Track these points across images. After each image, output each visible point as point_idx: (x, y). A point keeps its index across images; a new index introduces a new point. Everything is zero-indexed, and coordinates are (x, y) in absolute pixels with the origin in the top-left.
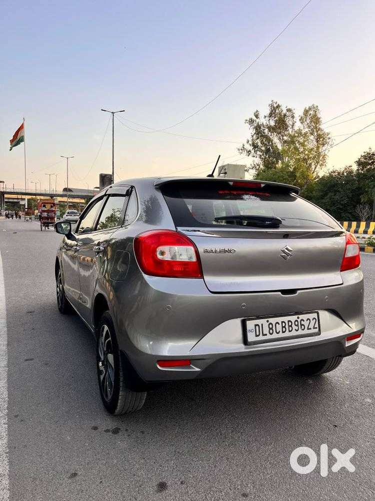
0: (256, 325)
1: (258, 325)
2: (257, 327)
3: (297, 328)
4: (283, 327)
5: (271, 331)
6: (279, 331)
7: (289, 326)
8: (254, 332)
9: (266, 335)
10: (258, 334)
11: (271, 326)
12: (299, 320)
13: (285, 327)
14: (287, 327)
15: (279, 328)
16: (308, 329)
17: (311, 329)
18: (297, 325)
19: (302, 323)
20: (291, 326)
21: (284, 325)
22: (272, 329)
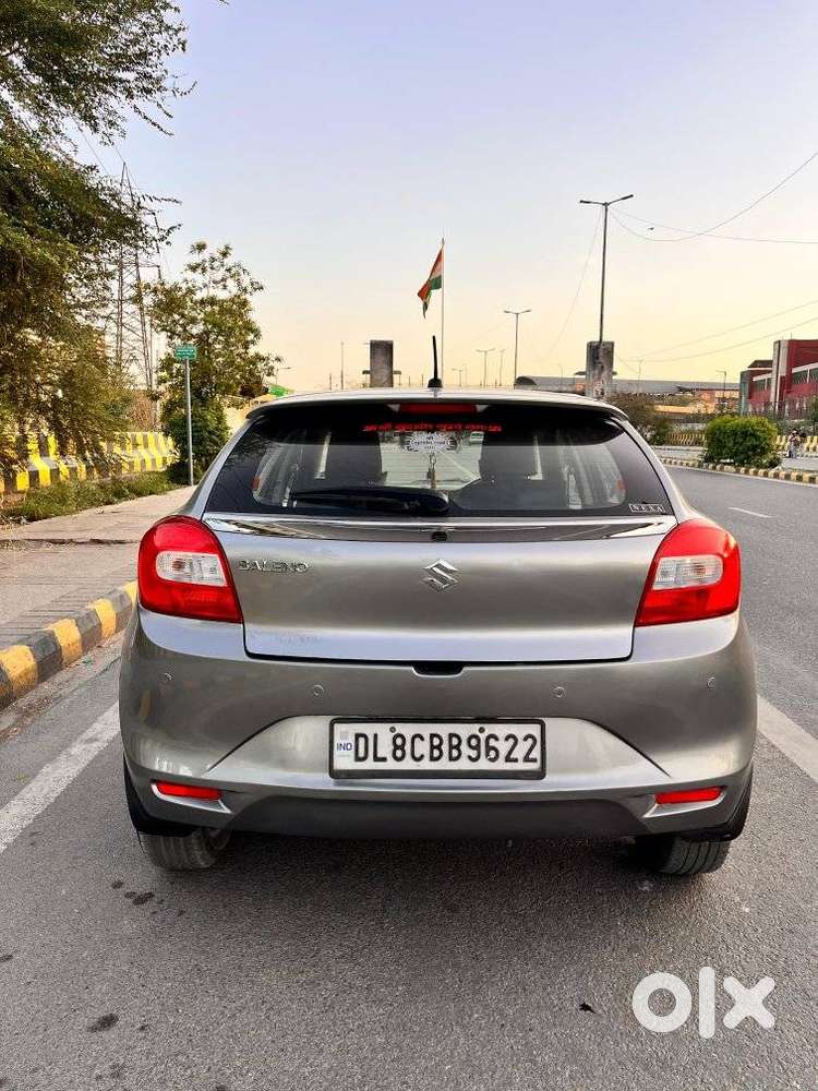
1: (365, 736)
2: (362, 740)
3: (473, 754)
4: (433, 747)
5: (399, 753)
6: (422, 756)
7: (451, 747)
8: (353, 750)
9: (384, 759)
11: (399, 741)
12: (483, 736)
13: (439, 747)
14: (445, 747)
15: (422, 748)
16: (508, 759)
17: (516, 760)
18: (477, 748)
19: (492, 742)
20: (457, 747)
21: (436, 742)
22: (402, 748)
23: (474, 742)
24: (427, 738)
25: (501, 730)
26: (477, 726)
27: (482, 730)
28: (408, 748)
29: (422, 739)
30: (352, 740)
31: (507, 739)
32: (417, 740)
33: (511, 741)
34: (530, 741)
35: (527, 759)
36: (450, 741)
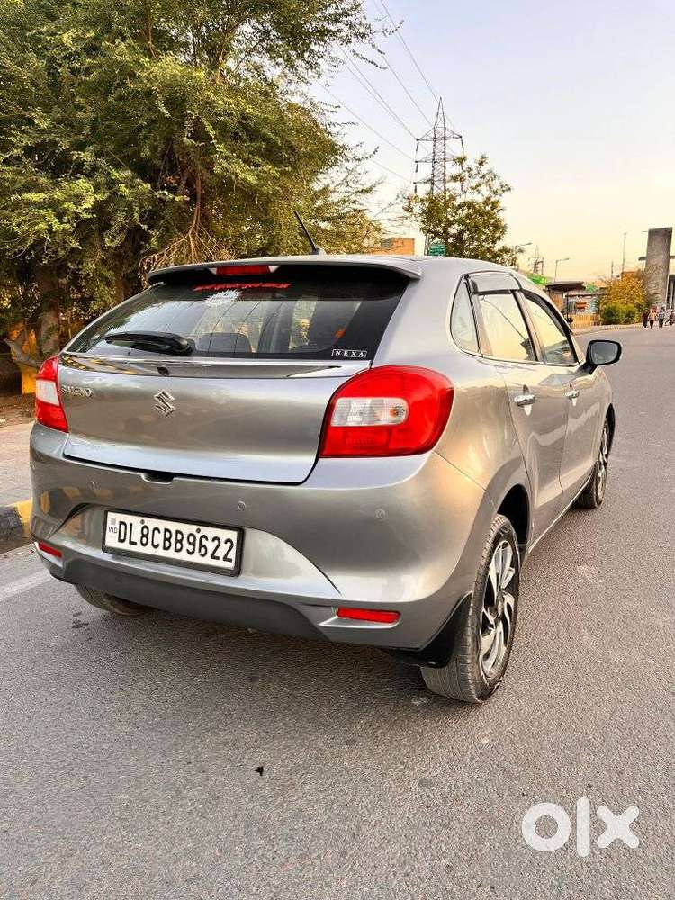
0: (121, 523)
2: (123, 526)
3: (191, 548)
6: (158, 545)
7: (177, 541)
10: (122, 538)
13: (169, 540)
14: (173, 540)
17: (218, 558)
21: (168, 535)
23: (191, 539)
24: (162, 531)
25: (210, 532)
26: (196, 527)
27: (198, 531)
28: (150, 536)
29: (159, 532)
30: (117, 526)
31: (213, 540)
32: (156, 532)
33: (216, 542)
34: (229, 544)
35: (225, 559)
36: (177, 536)
